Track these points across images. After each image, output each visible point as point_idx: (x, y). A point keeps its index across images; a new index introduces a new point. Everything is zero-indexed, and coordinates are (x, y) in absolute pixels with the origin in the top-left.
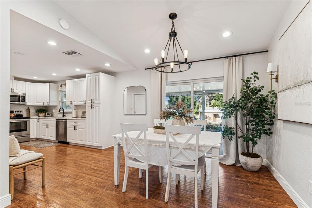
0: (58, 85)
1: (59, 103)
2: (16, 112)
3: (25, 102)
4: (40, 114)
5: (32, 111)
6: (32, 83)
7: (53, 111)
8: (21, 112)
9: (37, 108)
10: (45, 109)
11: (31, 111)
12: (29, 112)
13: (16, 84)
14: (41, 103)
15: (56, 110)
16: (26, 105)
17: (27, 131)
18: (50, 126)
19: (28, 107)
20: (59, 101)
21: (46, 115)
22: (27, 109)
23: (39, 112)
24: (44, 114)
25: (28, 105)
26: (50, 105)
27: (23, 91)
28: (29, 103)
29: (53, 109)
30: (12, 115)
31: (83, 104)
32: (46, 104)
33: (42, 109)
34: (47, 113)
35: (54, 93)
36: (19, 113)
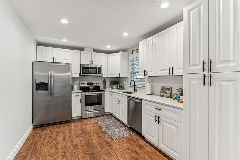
0: (129, 54)
1: (130, 74)
2: (95, 84)
3: (101, 74)
4: (113, 86)
5: (108, 83)
6: (107, 54)
7: (124, 84)
8: (98, 84)
9: (111, 80)
10: (117, 81)
11: (106, 83)
12: (105, 84)
13: (95, 56)
14: (114, 74)
15: (127, 82)
16: (102, 77)
17: (102, 104)
18: (121, 103)
19: (104, 79)
20: (130, 71)
21: (118, 88)
22: (104, 81)
23: (113, 84)
24: (116, 86)
25: (103, 77)
26: (122, 77)
27: (100, 62)
28: (105, 75)
29: (124, 81)
30: (92, 87)
31: (168, 75)
32: (118, 76)
33: (115, 81)
34: (119, 85)
35: (125, 63)
36: (97, 85)
